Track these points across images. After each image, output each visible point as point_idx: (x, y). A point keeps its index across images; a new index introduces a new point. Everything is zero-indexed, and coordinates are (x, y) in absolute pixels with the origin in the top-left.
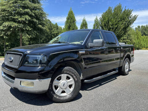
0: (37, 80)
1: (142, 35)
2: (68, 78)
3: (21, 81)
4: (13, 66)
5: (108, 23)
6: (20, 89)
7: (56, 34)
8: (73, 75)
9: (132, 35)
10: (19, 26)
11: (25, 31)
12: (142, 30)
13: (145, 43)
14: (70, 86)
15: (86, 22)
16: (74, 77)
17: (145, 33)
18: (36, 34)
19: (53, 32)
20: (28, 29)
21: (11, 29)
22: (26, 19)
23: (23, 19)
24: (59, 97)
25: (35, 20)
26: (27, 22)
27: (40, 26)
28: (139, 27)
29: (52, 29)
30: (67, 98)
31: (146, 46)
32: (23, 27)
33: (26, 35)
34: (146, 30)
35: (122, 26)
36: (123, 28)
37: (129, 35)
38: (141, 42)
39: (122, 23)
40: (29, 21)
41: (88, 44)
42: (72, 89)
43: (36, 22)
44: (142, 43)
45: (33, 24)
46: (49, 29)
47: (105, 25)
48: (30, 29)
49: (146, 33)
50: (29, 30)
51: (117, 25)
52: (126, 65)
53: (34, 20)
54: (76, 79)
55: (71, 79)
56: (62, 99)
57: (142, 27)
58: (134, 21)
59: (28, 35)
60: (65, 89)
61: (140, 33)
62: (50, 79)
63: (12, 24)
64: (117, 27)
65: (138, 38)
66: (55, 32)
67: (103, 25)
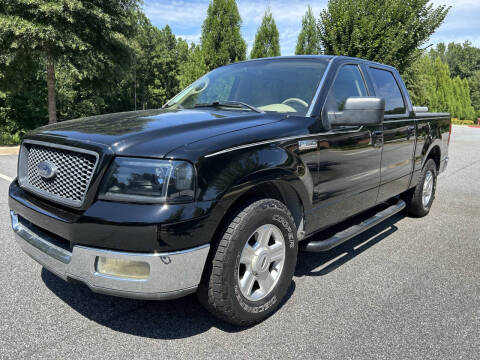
1: (452, 76)
3: (97, 258)
4: (57, 198)
5: (350, 32)
6: (93, 284)
7: (167, 64)
9: (421, 77)
10: (41, 35)
11: (63, 53)
12: (453, 58)
13: (459, 104)
15: (274, 27)
16: (290, 235)
17: (461, 67)
18: (106, 64)
19: (158, 57)
20: (74, 46)
21: (14, 45)
22: (66, 8)
23: (55, 7)
25: (99, 13)
26: (71, 20)
28: (441, 47)
29: (152, 47)
31: (460, 113)
32: (58, 38)
33: (69, 67)
34: (462, 58)
35: (396, 45)
36: (400, 51)
37: (411, 74)
38: (448, 98)
39: (397, 34)
40: (76, 14)
41: (325, 114)
43: (103, 21)
44: (449, 103)
45: (90, 26)
46: (144, 47)
47: (339, 39)
48: (83, 48)
49: (463, 69)
50: (77, 48)
51: (378, 41)
53: (95, 12)
57: (452, 46)
59: (74, 70)
61: (446, 69)
63: (16, 26)
64: (380, 46)
65: (438, 85)
66: (165, 58)
67: (334, 37)
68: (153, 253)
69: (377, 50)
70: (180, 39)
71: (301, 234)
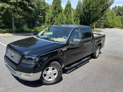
0: (32, 74)
1: (117, 15)
2: (53, 69)
3: (21, 74)
4: (14, 60)
5: (89, 6)
7: (43, 9)
8: (57, 67)
9: (108, 16)
10: (11, 8)
11: (16, 12)
12: (118, 10)
13: (118, 23)
14: (55, 74)
16: (58, 69)
17: (120, 13)
18: (27, 15)
19: (41, 7)
20: (19, 10)
21: (5, 10)
22: (17, 1)
23: (14, 1)
24: (47, 81)
25: (25, 2)
26: (18, 4)
27: (30, 8)
28: (116, 7)
29: (40, 5)
30: (52, 82)
31: (118, 26)
32: (15, 8)
33: (18, 15)
34: (121, 10)
35: (101, 9)
36: (102, 11)
37: (106, 15)
38: (115, 21)
39: (101, 7)
40: (20, 3)
41: (69, 42)
42: (56, 76)
43: (26, 4)
44: (115, 23)
45: (23, 5)
47: (86, 7)
48: (21, 11)
49: (121, 13)
50: (20, 11)
51: (96, 8)
52: (97, 51)
53: (24, 2)
54: (59, 70)
55: (56, 70)
56: (49, 83)
57: (118, 7)
58: (111, 4)
59: (19, 16)
60: (51, 76)
61: (115, 14)
62: (41, 72)
63: (5, 6)
64: (97, 10)
65: (113, 18)
66: (43, 8)
67: (85, 7)
68: (31, 73)
69: (96, 11)
70: (47, 3)
71: (63, 66)
